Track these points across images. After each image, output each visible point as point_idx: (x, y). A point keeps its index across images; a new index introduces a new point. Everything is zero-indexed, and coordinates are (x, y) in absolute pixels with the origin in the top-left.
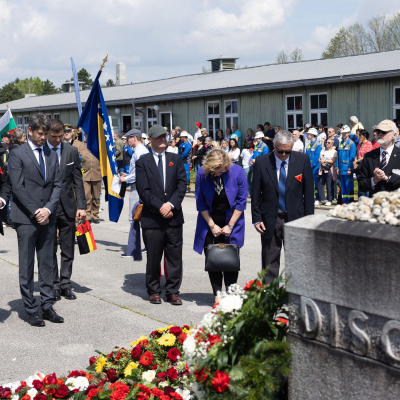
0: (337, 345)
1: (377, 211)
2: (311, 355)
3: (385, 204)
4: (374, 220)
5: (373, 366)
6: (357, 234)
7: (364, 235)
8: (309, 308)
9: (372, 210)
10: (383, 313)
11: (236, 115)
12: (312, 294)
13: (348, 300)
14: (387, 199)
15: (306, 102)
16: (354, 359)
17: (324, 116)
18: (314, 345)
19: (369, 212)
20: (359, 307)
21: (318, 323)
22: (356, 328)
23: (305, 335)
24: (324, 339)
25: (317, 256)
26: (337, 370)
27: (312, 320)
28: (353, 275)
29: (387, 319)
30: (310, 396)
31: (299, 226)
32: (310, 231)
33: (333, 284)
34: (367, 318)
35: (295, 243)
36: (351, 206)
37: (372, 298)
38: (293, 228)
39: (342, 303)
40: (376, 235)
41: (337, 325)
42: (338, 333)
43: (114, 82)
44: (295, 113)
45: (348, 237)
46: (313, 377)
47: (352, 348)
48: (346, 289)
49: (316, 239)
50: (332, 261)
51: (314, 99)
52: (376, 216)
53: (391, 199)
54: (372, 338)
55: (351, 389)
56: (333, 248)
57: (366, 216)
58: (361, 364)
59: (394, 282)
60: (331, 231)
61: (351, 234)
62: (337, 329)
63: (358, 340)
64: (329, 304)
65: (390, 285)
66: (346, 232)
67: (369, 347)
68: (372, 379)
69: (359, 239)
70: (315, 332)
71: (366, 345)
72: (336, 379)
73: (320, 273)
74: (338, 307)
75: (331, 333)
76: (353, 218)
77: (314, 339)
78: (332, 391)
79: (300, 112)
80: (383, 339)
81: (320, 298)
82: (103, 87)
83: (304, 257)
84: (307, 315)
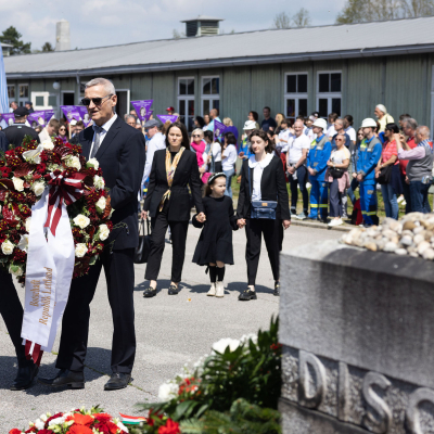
0: (347, 418)
1: (407, 239)
2: (310, 431)
3: (419, 229)
4: (402, 252)
6: (379, 269)
7: (388, 271)
8: (311, 367)
9: (400, 237)
10: (411, 378)
11: (216, 97)
12: (314, 348)
13: (363, 358)
14: (421, 224)
15: (313, 82)
17: (336, 103)
18: (315, 417)
19: (395, 239)
20: (378, 368)
21: (322, 389)
22: (373, 397)
23: (303, 403)
24: (328, 409)
25: (322, 296)
27: (314, 383)
28: (372, 324)
29: (416, 386)
32: (315, 263)
33: (344, 336)
34: (388, 383)
35: (294, 278)
36: (372, 230)
37: (396, 356)
38: (292, 258)
39: (355, 362)
40: (405, 272)
41: (348, 392)
42: (348, 403)
43: (53, 46)
44: (297, 97)
45: (366, 273)
47: (367, 424)
48: (362, 343)
49: (323, 274)
50: (344, 304)
51: (323, 78)
52: (405, 246)
53: (427, 223)
54: (394, 411)
56: (345, 287)
57: (392, 245)
59: (427, 337)
60: (344, 263)
61: (372, 269)
62: (348, 397)
63: (376, 413)
64: (337, 362)
65: (422, 340)
66: (364, 267)
67: (391, 423)
69: (382, 276)
70: (318, 399)
71: (386, 419)
73: (326, 320)
74: (351, 367)
76: (374, 248)
77: (315, 409)
79: (303, 96)
80: (409, 413)
81: (327, 354)
82: (38, 52)
83: (306, 298)
84: (307, 378)
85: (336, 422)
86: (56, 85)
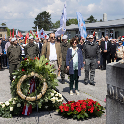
0: (117, 99)
2: (111, 102)
8: (111, 88)
13: (119, 86)
16: (120, 102)
18: (112, 99)
20: (121, 88)
21: (113, 93)
22: (121, 94)
23: (110, 96)
24: (114, 97)
25: (113, 73)
26: (116, 106)
27: (111, 92)
28: (120, 79)
30: (111, 113)
31: (110, 65)
32: (112, 66)
33: (116, 81)
34: (123, 91)
35: (109, 69)
38: (108, 65)
39: (118, 87)
41: (117, 93)
42: (117, 95)
43: (103, 20)
46: (111, 108)
47: (120, 99)
48: (119, 83)
49: (113, 68)
50: (116, 75)
56: (116, 71)
58: (122, 104)
61: (121, 67)
63: (121, 97)
64: (115, 87)
66: (119, 67)
70: (112, 95)
71: (123, 99)
72: (116, 108)
73: (113, 78)
74: (117, 88)
75: (115, 95)
76: (123, 63)
77: (112, 97)
81: (113, 85)
82: (99, 22)
83: (110, 74)
84: (110, 90)
85: (115, 99)
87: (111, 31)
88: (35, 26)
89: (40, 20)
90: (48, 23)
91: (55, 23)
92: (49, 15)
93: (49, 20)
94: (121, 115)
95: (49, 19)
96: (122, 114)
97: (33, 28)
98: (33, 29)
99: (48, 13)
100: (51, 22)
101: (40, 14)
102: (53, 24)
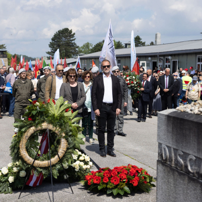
0: (173, 166)
1: (193, 108)
2: (164, 170)
3: (198, 105)
4: (190, 112)
5: (184, 175)
6: (181, 117)
10: (187, 152)
12: (165, 143)
13: (177, 146)
16: (178, 172)
18: (166, 166)
19: (190, 108)
20: (180, 149)
21: (167, 156)
22: (179, 158)
23: (163, 161)
24: (169, 163)
25: (167, 126)
26: (172, 176)
27: (165, 155)
28: (179, 135)
29: (189, 154)
30: (164, 188)
32: (166, 115)
33: (172, 139)
34: (182, 154)
35: (161, 121)
37: (184, 145)
38: (160, 114)
39: (175, 147)
41: (173, 157)
42: (173, 161)
43: (154, 43)
46: (165, 179)
47: (177, 167)
48: (176, 141)
49: (168, 119)
50: (172, 129)
52: (192, 110)
54: (184, 163)
55: (177, 185)
56: (173, 123)
57: (188, 110)
58: (180, 174)
59: (191, 138)
62: (173, 159)
63: (180, 163)
64: (171, 147)
65: (190, 140)
66: (177, 117)
67: (183, 167)
68: (183, 180)
70: (166, 160)
71: (182, 165)
72: (172, 181)
73: (168, 134)
74: (174, 149)
75: (171, 160)
76: (183, 111)
77: (166, 163)
78: (171, 186)
80: (187, 163)
81: (168, 145)
82: (148, 45)
83: (164, 127)
84: (163, 152)
85: (170, 167)
86: (150, 58)
87: (167, 59)
88: (50, 51)
89: (59, 42)
90: (70, 46)
91: (82, 47)
92: (72, 33)
93: (73, 42)
94: (180, 191)
95: (72, 40)
96: (181, 189)
97: (48, 53)
98: (48, 56)
99: (71, 31)
100: (75, 44)
101: (59, 32)
102: (78, 47)
